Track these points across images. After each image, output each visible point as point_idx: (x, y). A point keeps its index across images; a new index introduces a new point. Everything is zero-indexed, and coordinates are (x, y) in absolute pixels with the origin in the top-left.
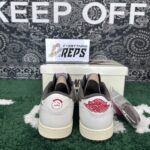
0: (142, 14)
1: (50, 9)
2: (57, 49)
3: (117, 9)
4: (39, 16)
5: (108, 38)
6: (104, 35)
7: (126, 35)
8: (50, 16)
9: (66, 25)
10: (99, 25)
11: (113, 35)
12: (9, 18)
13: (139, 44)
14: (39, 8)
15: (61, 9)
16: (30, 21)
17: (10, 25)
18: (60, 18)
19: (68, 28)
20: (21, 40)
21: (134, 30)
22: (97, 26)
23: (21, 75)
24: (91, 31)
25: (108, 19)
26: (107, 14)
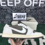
0: (43, 3)
1: (13, 1)
2: (16, 16)
3: (35, 1)
6: (31, 10)
10: (29, 7)
11: (34, 10)
14: (10, 1)
15: (17, 1)
19: (19, 8)
21: (40, 8)
22: (28, 7)
23: (5, 22)
24: (27, 9)
26: (32, 3)
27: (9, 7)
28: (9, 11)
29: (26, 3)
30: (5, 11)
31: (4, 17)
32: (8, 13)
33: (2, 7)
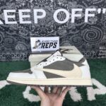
0: (93, 15)
1: (32, 14)
2: (38, 43)
3: (77, 12)
4: (24, 19)
5: (71, 32)
6: (68, 30)
7: (82, 30)
8: (32, 19)
10: (65, 24)
11: (74, 30)
12: (4, 21)
13: (91, 35)
14: (24, 13)
15: (39, 14)
16: (18, 23)
17: (5, 26)
18: (39, 20)
19: (44, 26)
21: (87, 26)
22: (63, 25)
24: (60, 28)
25: (70, 20)
26: (70, 16)
27: (22, 25)
28: (22, 34)
29: (58, 16)
30: (14, 33)
31: (12, 46)
32: (20, 39)
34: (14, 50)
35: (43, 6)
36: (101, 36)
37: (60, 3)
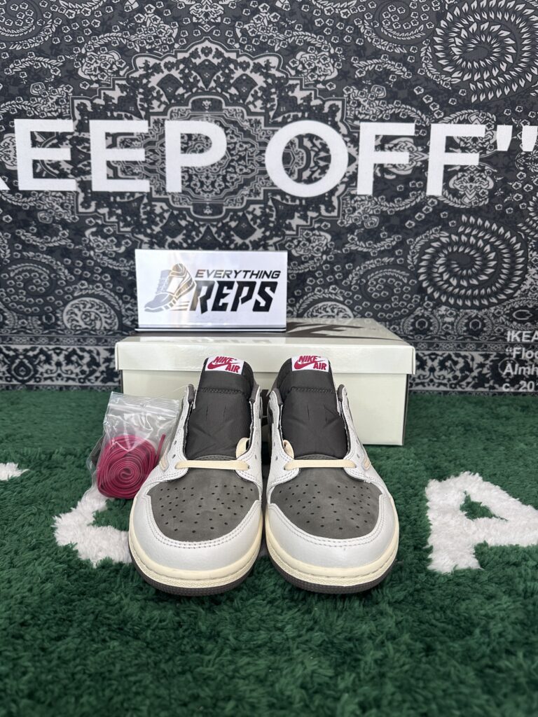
0: (472, 159)
1: (154, 144)
2: (176, 282)
3: (385, 143)
4: (115, 170)
5: (355, 244)
6: (339, 235)
8: (154, 169)
9: (207, 198)
10: (325, 200)
11: (371, 235)
12: (11, 177)
13: (461, 262)
14: (114, 140)
15: (192, 144)
16: (86, 186)
17: (12, 200)
18: (189, 175)
19: (217, 209)
20: (50, 251)
21: (442, 215)
22: (314, 203)
23: (54, 374)
24: (296, 221)
25: (352, 179)
26: (352, 160)
27: (103, 198)
28: (99, 247)
29: (286, 158)
30: (61, 239)
33: (30, 203)
34: (51, 326)
35: (216, 106)
36: (515, 272)
37: (299, 94)
